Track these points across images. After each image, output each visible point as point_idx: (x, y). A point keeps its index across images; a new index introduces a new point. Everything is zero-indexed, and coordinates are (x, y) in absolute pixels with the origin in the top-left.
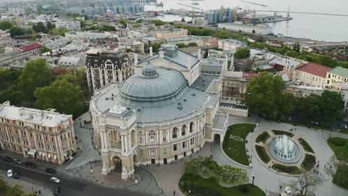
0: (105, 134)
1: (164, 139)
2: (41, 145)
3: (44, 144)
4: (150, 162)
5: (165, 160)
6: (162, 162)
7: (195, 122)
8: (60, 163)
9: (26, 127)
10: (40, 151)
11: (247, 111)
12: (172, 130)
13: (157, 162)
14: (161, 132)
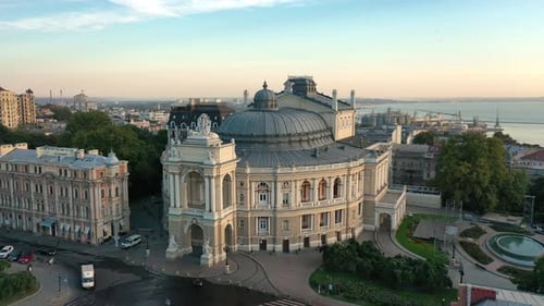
0: (177, 177)
1: (286, 202)
2: (65, 208)
3: (71, 206)
4: (256, 247)
5: (286, 244)
6: (279, 247)
7: (343, 180)
8: (94, 242)
9: (44, 175)
10: (62, 220)
11: (439, 197)
12: (299, 184)
13: (269, 247)
14: (279, 185)
